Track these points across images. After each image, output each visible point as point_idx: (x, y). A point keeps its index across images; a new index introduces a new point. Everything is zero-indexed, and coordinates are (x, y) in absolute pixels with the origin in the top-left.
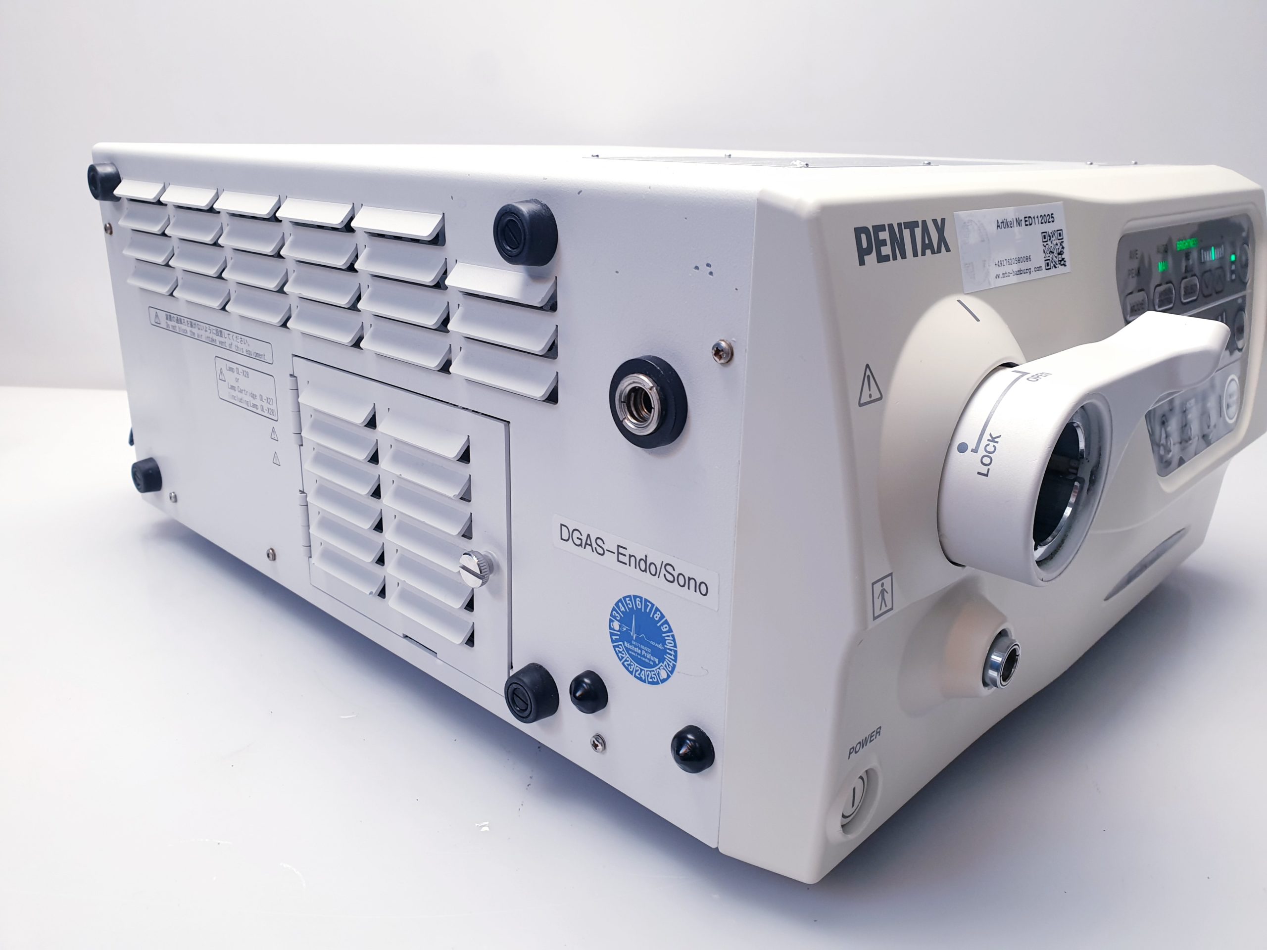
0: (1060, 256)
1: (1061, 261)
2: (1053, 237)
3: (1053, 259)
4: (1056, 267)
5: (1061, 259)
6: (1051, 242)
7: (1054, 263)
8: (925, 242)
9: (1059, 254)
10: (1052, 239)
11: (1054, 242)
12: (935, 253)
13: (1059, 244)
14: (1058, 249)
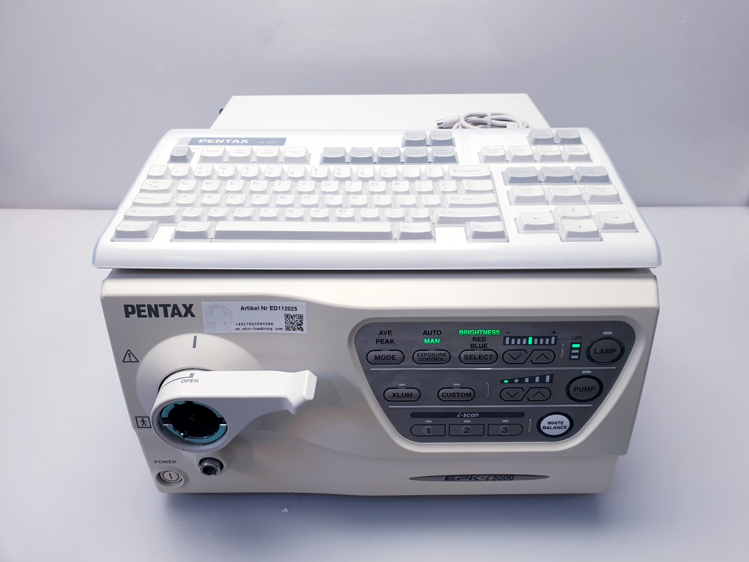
0: (299, 326)
1: (299, 328)
2: (294, 317)
3: (293, 326)
4: (294, 330)
5: (299, 327)
6: (293, 319)
7: (293, 328)
8: (175, 312)
9: (298, 325)
10: (293, 318)
11: (296, 320)
12: (182, 317)
13: (299, 321)
14: (298, 323)
